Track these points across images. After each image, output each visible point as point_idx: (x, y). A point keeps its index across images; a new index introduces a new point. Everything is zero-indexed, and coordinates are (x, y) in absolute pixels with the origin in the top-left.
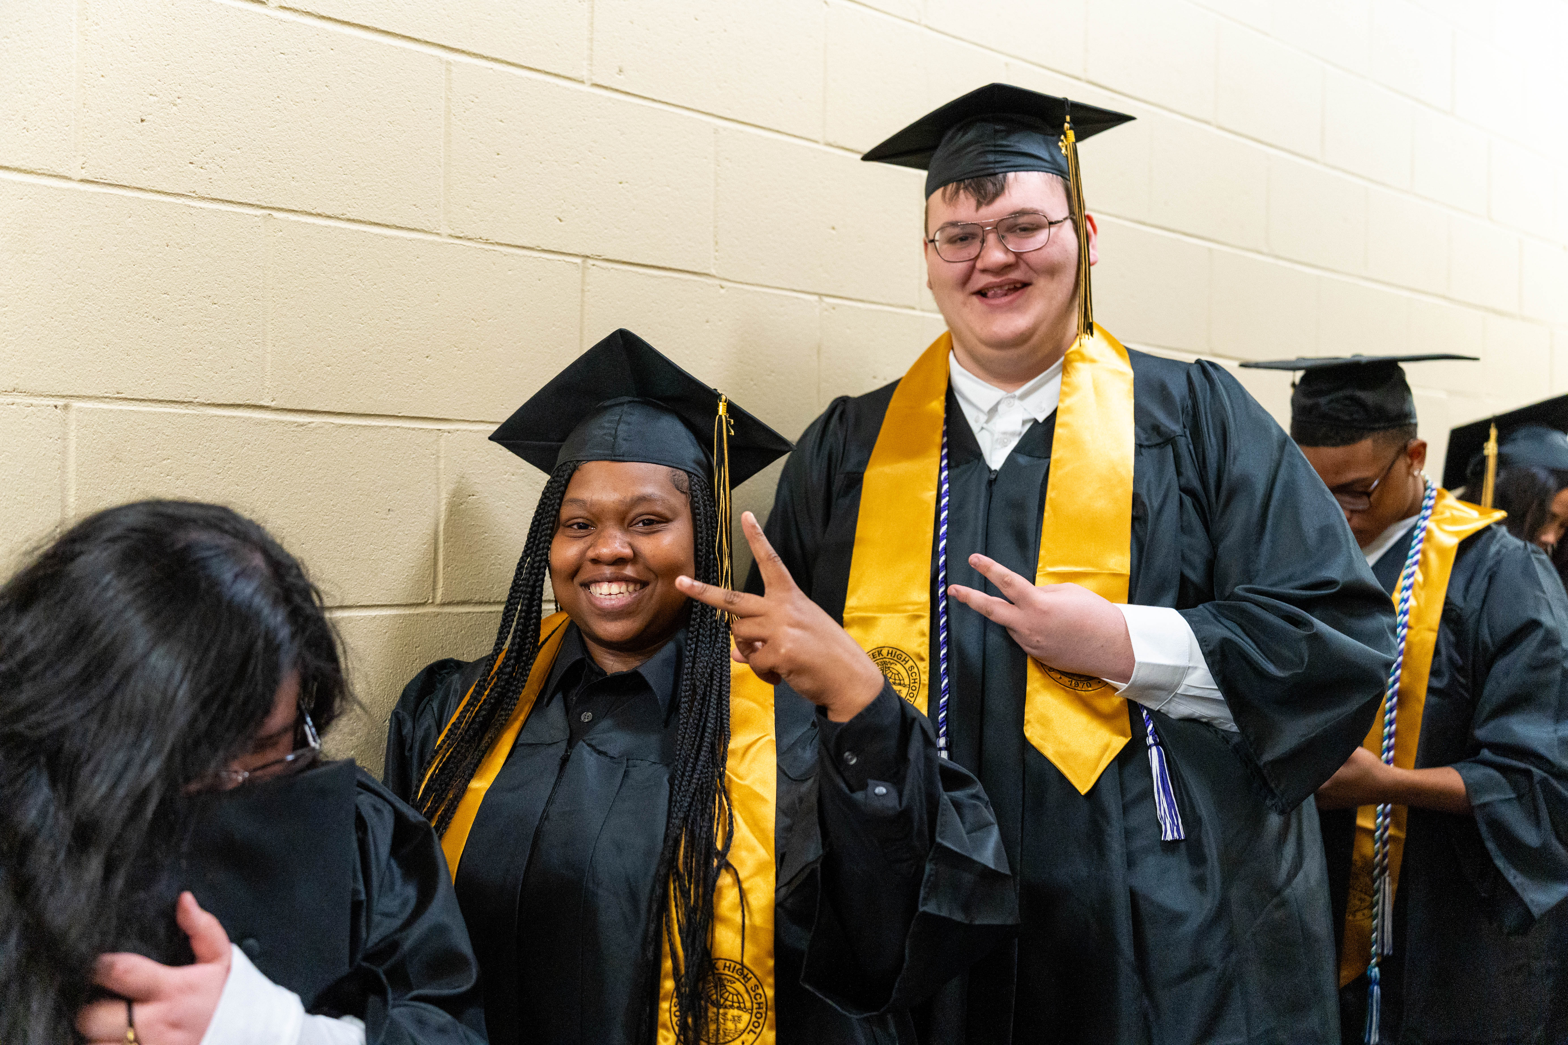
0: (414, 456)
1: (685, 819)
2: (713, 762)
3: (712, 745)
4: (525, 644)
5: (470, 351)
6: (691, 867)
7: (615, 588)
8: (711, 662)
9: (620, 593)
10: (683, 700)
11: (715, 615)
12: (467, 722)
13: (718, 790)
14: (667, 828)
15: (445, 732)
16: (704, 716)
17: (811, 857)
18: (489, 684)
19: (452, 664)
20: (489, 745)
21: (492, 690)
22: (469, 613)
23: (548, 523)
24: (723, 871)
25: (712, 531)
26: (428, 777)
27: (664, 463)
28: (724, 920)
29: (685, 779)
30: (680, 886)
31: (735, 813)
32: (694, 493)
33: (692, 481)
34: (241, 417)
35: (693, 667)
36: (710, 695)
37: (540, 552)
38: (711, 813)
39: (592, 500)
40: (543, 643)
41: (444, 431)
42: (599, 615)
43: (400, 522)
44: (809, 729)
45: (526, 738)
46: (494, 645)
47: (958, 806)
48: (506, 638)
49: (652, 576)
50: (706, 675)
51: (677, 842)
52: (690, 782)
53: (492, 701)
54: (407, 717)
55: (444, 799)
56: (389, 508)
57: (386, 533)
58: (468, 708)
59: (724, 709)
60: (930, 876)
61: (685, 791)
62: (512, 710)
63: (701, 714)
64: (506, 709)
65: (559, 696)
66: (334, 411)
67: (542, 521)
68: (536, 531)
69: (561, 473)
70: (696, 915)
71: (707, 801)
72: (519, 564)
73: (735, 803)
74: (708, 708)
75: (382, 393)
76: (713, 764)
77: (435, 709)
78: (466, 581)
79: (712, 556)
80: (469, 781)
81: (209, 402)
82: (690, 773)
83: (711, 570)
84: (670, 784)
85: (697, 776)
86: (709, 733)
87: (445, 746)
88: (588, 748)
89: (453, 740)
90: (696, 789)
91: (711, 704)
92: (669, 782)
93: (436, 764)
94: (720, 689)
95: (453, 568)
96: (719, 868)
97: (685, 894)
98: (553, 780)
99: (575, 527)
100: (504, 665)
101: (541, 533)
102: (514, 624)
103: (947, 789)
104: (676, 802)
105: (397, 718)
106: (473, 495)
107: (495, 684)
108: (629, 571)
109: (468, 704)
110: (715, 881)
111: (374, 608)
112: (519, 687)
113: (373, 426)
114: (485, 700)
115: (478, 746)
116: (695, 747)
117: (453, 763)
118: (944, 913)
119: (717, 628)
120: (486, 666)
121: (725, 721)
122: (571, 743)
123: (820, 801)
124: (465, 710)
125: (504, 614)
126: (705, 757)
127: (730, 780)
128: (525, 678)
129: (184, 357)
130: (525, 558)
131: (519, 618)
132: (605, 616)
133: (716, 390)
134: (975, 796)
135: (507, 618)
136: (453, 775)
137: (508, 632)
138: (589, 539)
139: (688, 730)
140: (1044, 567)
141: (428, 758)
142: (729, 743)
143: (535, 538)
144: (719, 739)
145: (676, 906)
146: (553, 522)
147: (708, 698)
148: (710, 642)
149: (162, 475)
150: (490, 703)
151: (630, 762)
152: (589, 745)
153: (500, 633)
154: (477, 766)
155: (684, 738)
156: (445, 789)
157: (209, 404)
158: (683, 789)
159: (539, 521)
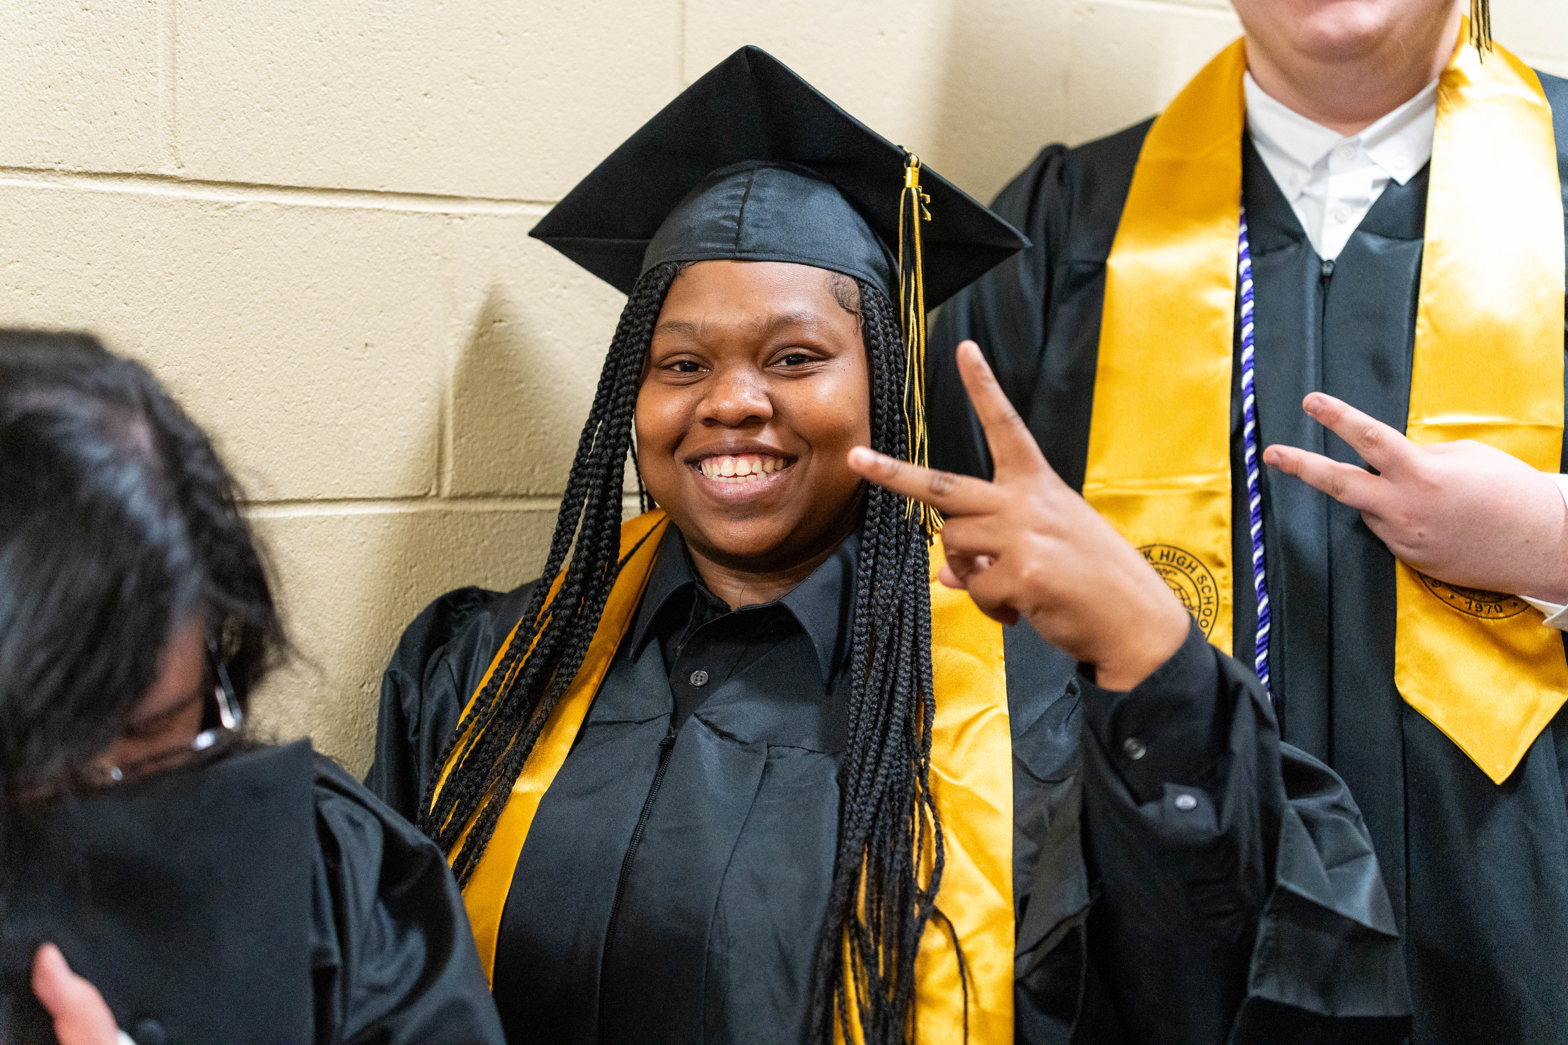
0: (405, 257)
1: (868, 840)
2: (908, 749)
3: (907, 721)
4: (597, 560)
5: (495, 85)
6: (879, 917)
7: (743, 465)
8: (901, 589)
9: (752, 473)
10: (857, 648)
11: (904, 513)
12: (506, 686)
13: (918, 797)
14: (838, 855)
15: (472, 702)
16: (891, 675)
17: (1071, 909)
18: (540, 624)
19: (475, 595)
20: (544, 722)
21: (544, 634)
22: (495, 512)
23: (632, 363)
24: (929, 924)
25: (898, 377)
26: (445, 775)
27: (820, 264)
28: (932, 1003)
29: (865, 775)
30: (860, 945)
31: (946, 831)
32: (869, 313)
33: (865, 293)
34: (130, 194)
35: (871, 596)
36: (900, 642)
37: (620, 411)
38: (907, 831)
39: (704, 323)
40: (628, 558)
41: (455, 216)
42: (717, 510)
43: (384, 364)
44: (1061, 699)
45: (604, 713)
46: (546, 562)
47: (1309, 822)
48: (566, 551)
49: (804, 447)
50: (893, 609)
51: (855, 876)
52: (872, 781)
53: (546, 652)
54: (409, 679)
55: (474, 809)
56: (366, 341)
57: (363, 382)
58: (507, 662)
59: (922, 665)
60: (1267, 939)
61: (865, 796)
62: (577, 666)
63: (885, 673)
64: (567, 666)
65: (653, 646)
66: (278, 183)
67: (622, 362)
68: (613, 378)
69: (652, 283)
70: (887, 992)
71: (900, 813)
72: (585, 431)
73: (946, 817)
74: (897, 662)
75: (353, 153)
76: (909, 752)
77: (454, 668)
78: (490, 461)
79: (897, 417)
80: (513, 781)
81: (79, 169)
82: (872, 767)
83: (897, 438)
84: (840, 785)
85: (884, 772)
86: (901, 703)
87: (472, 726)
88: (704, 728)
89: (485, 714)
90: (882, 793)
91: (902, 656)
92: (838, 781)
93: (458, 754)
94: (916, 632)
95: (469, 440)
96: (923, 919)
97: (870, 960)
98: (649, 779)
99: (677, 368)
100: (564, 593)
101: (619, 380)
102: (579, 528)
103: (1291, 796)
104: (851, 814)
105: (394, 682)
106: (501, 321)
107: (549, 624)
108: (767, 437)
109: (507, 657)
110: (917, 941)
111: (344, 503)
112: (588, 630)
113: (341, 208)
114: (534, 651)
115: (524, 726)
116: (879, 724)
117: (486, 752)
118: (1290, 999)
119: (907, 534)
120: (535, 596)
121: (925, 683)
122: (676, 719)
123: (1084, 817)
124: (504, 666)
125: (562, 512)
126: (895, 740)
127: (937, 779)
128: (598, 615)
129: (39, 97)
130: (594, 422)
131: (587, 518)
132: (727, 511)
133: (901, 147)
134: (1337, 807)
135: (566, 518)
136: (487, 773)
137: (570, 542)
138: (700, 389)
139: (866, 698)
140: (1419, 417)
141: (445, 744)
142: (933, 718)
143: (610, 388)
144: (917, 712)
145: (856, 978)
146: (641, 362)
147: (896, 647)
148: (896, 556)
149: (7, 288)
150: (543, 655)
151: (773, 750)
152: (705, 723)
153: (556, 543)
154: (524, 756)
155: (859, 710)
156: (476, 794)
157: (79, 173)
158: (862, 793)
159: (617, 361)
